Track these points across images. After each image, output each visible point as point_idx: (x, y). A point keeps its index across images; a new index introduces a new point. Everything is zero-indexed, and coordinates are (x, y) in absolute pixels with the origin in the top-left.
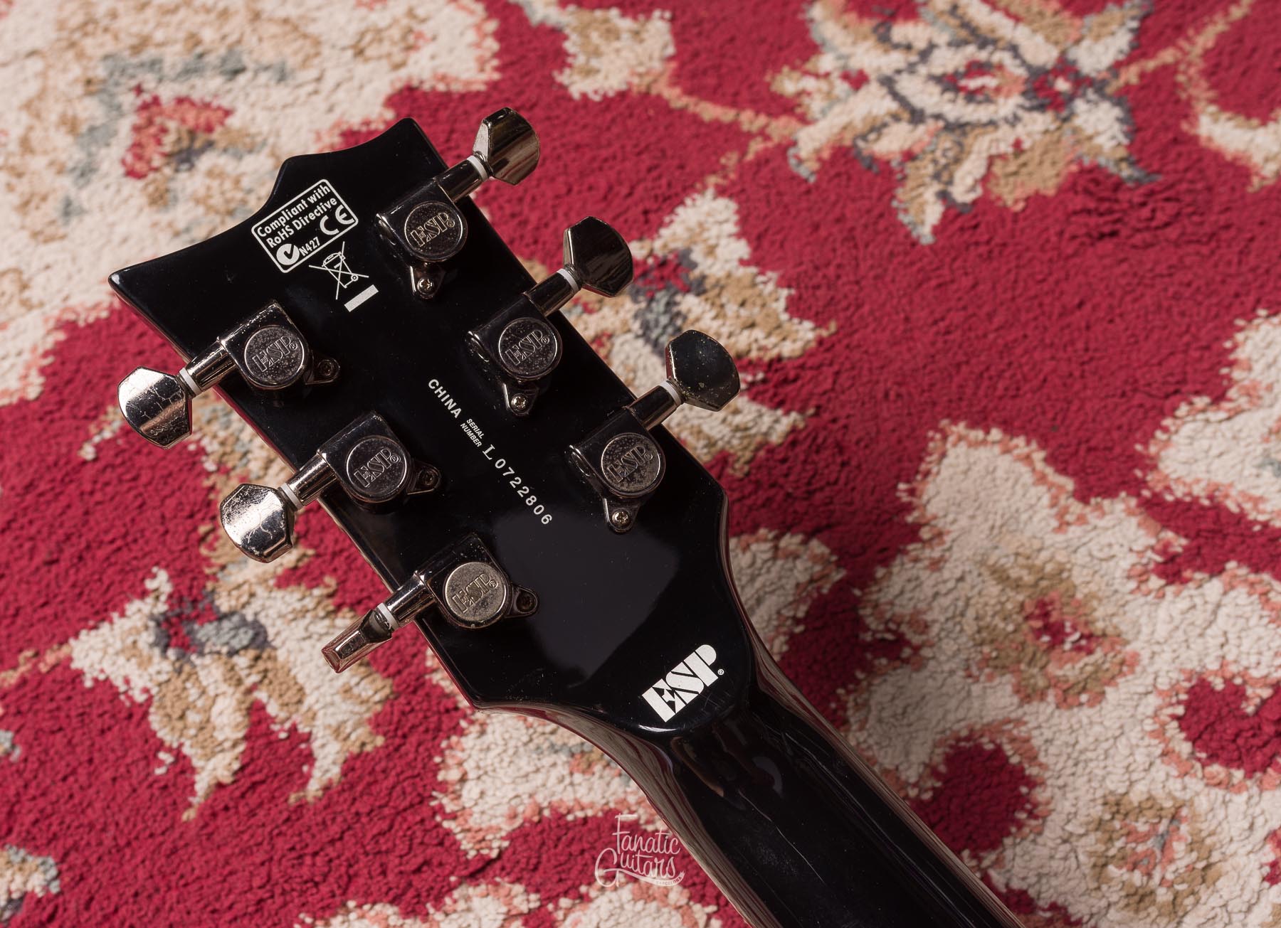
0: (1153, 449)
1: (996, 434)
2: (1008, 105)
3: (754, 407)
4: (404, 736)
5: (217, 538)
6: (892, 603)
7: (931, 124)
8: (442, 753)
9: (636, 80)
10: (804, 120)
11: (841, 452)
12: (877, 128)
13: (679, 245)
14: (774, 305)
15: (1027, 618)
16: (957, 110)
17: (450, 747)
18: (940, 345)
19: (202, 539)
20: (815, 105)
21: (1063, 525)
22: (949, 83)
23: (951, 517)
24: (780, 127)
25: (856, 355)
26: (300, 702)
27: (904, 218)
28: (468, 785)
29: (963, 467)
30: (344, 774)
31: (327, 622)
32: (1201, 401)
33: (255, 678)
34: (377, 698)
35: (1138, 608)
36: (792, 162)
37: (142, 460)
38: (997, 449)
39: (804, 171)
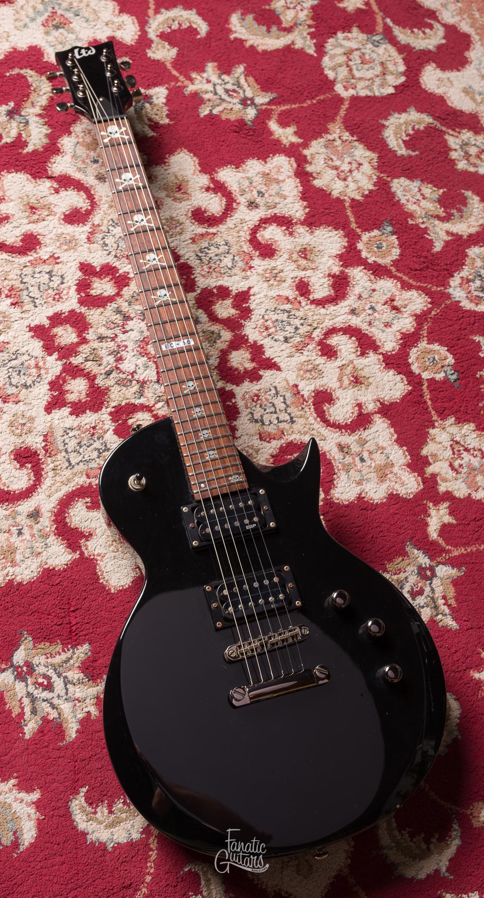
0: (219, 170)
1: (191, 155)
2: (235, 101)
4: (47, 151)
5: (27, 102)
7: (218, 97)
8: (53, 156)
9: (163, 59)
10: (193, 84)
11: (160, 144)
12: (206, 92)
13: (151, 94)
14: (164, 113)
15: (176, 185)
16: (225, 97)
17: (55, 156)
18: (191, 135)
19: (24, 101)
20: (197, 82)
21: (194, 174)
22: (227, 91)
23: (173, 163)
24: (187, 82)
25: (174, 129)
26: (30, 137)
27: (200, 110)
28: (55, 164)
29: (181, 157)
30: (32, 152)
32: (233, 166)
33: (22, 129)
34: (45, 142)
35: (197, 193)
36: (185, 90)
37: (18, 81)
38: (190, 157)
39: (186, 93)
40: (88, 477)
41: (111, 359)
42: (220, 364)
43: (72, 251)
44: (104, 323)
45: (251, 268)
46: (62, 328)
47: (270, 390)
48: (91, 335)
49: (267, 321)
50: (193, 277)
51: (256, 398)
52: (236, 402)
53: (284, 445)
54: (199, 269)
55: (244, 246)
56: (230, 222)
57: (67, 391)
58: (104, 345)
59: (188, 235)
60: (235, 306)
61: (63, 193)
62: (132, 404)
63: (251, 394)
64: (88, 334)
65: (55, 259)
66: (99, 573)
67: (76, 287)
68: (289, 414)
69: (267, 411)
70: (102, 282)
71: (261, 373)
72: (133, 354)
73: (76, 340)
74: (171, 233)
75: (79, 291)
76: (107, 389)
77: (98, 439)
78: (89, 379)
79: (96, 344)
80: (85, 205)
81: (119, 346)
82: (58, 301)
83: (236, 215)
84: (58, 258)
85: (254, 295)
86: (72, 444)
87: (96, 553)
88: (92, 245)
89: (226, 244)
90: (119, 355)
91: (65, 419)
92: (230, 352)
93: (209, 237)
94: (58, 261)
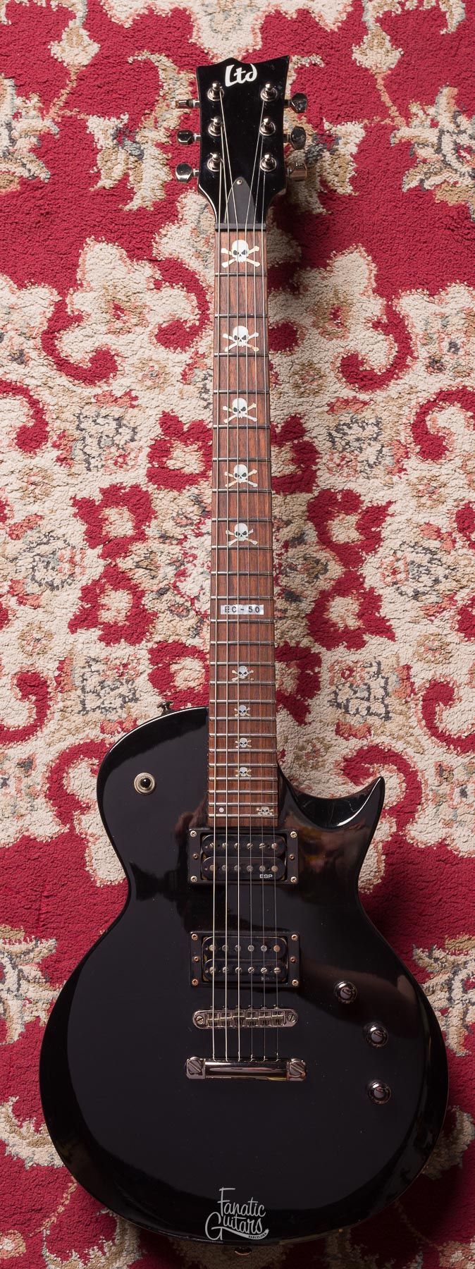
0: (403, 294)
1: (370, 258)
2: (465, 169)
3: (317, 199)
4: (159, 213)
5: (149, 118)
6: (304, 278)
7: (439, 156)
8: (165, 224)
9: (374, 68)
10: (408, 124)
11: (327, 230)
12: (425, 145)
13: (339, 134)
14: (348, 175)
15: (332, 308)
16: (451, 158)
17: (168, 225)
18: (378, 222)
19: (145, 114)
20: (415, 122)
21: (363, 294)
22: (457, 147)
23: (338, 270)
24: (400, 120)
25: (356, 207)
26: (139, 182)
27: (405, 179)
28: (166, 238)
29: (353, 260)
30: (137, 210)
31: (161, 166)
32: (426, 291)
33: (132, 166)
34: (159, 197)
35: (360, 327)
36: (393, 135)
37: (143, 75)
38: (366, 262)
39: (392, 141)
40: (103, 731)
41: (171, 571)
42: (313, 611)
43: (157, 390)
44: (175, 514)
45: (401, 470)
46: (116, 510)
47: (371, 665)
48: (152, 530)
49: (398, 560)
50: (314, 468)
51: (348, 672)
52: (319, 673)
53: (366, 748)
54: (328, 457)
55: (402, 433)
56: (394, 388)
57: (103, 605)
58: (166, 547)
59: (326, 398)
60: (361, 527)
61: (167, 291)
62: (182, 644)
63: (344, 666)
64: (149, 526)
65: (130, 398)
66: (87, 859)
67: (149, 450)
68: (386, 706)
69: (358, 695)
70: (186, 449)
71: (366, 637)
72: (201, 570)
73: (130, 533)
74: (302, 390)
75: (151, 457)
76: (155, 614)
77: (128, 682)
78: (134, 594)
79: (154, 545)
80: (192, 317)
81: (185, 554)
82: (121, 467)
83: (406, 377)
84: (136, 398)
85: (392, 515)
86: (93, 682)
87: (89, 832)
88: (186, 386)
89: (377, 424)
90: (182, 567)
91: (92, 645)
92: (333, 598)
93: (357, 406)
94: (134, 403)
